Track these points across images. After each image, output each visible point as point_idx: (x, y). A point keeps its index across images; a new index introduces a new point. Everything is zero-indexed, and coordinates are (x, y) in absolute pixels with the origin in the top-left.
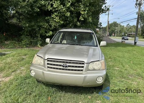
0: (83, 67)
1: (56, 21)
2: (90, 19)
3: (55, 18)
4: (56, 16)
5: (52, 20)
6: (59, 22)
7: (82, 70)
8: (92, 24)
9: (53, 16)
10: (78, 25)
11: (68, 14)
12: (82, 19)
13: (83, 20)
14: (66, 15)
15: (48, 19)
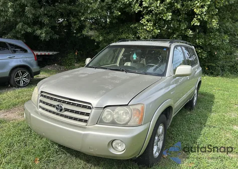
0: (88, 114)
1: (148, 29)
2: (215, 23)
3: (147, 25)
4: (147, 21)
5: (142, 29)
6: (152, 30)
7: (86, 121)
8: (220, 32)
9: (143, 21)
10: (188, 35)
11: (169, 16)
12: (196, 24)
13: (199, 24)
14: (164, 18)
15: (136, 28)
